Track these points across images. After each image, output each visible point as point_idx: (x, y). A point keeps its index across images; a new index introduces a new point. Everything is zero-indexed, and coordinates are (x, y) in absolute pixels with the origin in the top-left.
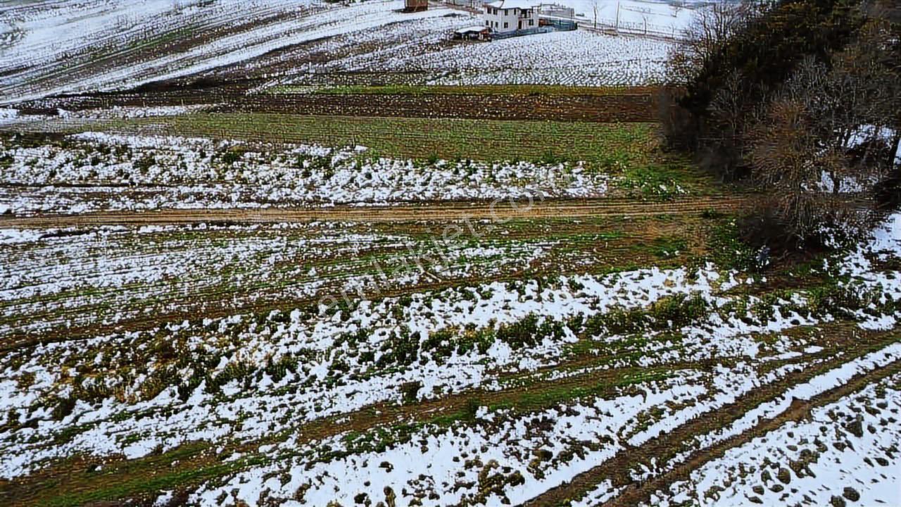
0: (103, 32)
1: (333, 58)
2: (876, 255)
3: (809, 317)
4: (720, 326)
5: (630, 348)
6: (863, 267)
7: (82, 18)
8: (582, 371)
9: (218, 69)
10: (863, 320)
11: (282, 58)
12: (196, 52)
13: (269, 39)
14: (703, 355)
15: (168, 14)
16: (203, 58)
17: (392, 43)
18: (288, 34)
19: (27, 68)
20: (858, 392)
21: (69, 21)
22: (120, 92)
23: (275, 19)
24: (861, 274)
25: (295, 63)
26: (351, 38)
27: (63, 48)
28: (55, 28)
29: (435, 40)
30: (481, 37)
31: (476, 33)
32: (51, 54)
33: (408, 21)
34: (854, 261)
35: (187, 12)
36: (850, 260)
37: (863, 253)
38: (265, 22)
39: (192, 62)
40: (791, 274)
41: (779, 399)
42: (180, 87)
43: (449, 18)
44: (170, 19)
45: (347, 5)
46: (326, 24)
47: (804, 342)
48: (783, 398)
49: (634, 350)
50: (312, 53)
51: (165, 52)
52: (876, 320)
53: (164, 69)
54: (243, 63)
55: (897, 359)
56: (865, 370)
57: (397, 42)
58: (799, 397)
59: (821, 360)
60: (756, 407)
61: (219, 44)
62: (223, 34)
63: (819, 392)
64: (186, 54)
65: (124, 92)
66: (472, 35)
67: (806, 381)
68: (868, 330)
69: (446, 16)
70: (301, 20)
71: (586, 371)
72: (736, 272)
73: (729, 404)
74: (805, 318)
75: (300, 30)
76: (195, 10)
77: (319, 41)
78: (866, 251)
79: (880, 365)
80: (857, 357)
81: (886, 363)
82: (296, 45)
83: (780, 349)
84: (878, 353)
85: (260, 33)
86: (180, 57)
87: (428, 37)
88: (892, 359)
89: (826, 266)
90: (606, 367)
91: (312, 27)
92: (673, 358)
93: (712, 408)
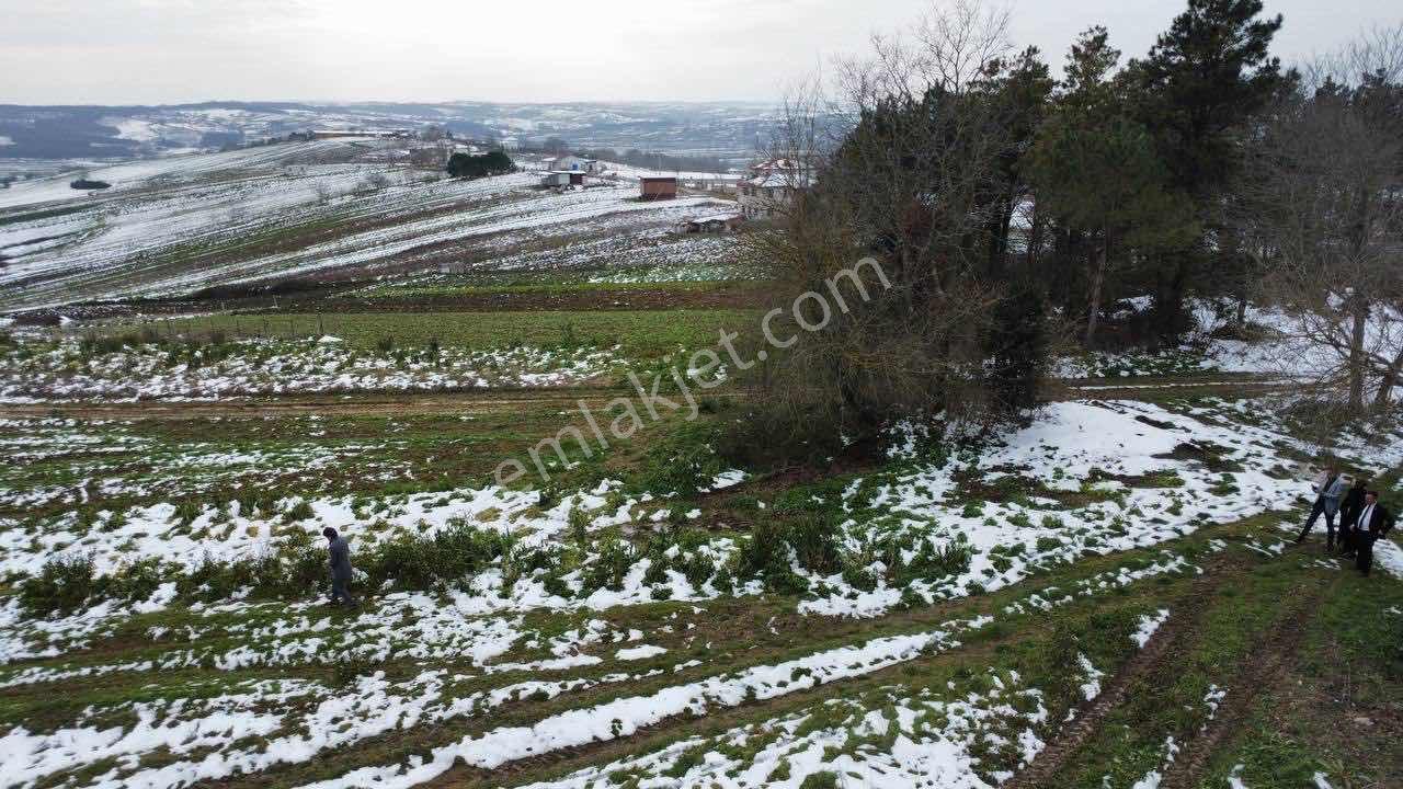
0: (208, 227)
1: (493, 255)
2: (982, 473)
3: (707, 587)
4: (478, 594)
5: (235, 628)
6: (930, 496)
7: (194, 210)
8: (86, 671)
9: (325, 269)
10: (824, 593)
11: (424, 257)
12: (313, 250)
13: (425, 233)
14: (374, 651)
15: (309, 204)
16: (317, 257)
17: (595, 237)
18: (452, 227)
19: (83, 270)
20: (641, 755)
21: (176, 214)
22: (171, 300)
23: (448, 210)
24: (914, 507)
25: (435, 262)
26: (537, 232)
27: (146, 246)
28: (151, 223)
29: (660, 233)
30: (728, 228)
31: (721, 222)
32: (124, 253)
33: (636, 211)
34: (921, 483)
35: (335, 202)
36: (912, 482)
37: (957, 470)
38: (431, 214)
39: (297, 262)
40: (762, 505)
41: (416, 760)
42: (255, 293)
43: (700, 208)
44: (304, 211)
45: (560, 193)
46: (514, 215)
47: (635, 634)
48: (428, 759)
49: (239, 632)
50: (471, 251)
51: (271, 252)
52: (853, 596)
53: (253, 272)
54: (367, 262)
55: (818, 681)
56: (712, 704)
57: (603, 236)
58: (470, 760)
59: (623, 677)
60: (339, 775)
61: (350, 241)
62: (362, 230)
63: (538, 749)
64: (299, 254)
65: (177, 299)
66: (715, 226)
67: (529, 721)
68: (814, 615)
69: (696, 206)
70: (484, 211)
71: (93, 672)
72: (647, 497)
73: (290, 765)
74: (697, 587)
75: (473, 223)
76: (347, 199)
77: (490, 236)
78: (964, 466)
79: (760, 695)
80: (717, 674)
81: (782, 691)
82: (455, 241)
83: (559, 648)
84: (780, 666)
85: (415, 227)
86: (287, 257)
87: (651, 230)
88: (805, 682)
89: (851, 491)
90: (148, 665)
91: (493, 220)
92: (300, 654)
93: (237, 770)
